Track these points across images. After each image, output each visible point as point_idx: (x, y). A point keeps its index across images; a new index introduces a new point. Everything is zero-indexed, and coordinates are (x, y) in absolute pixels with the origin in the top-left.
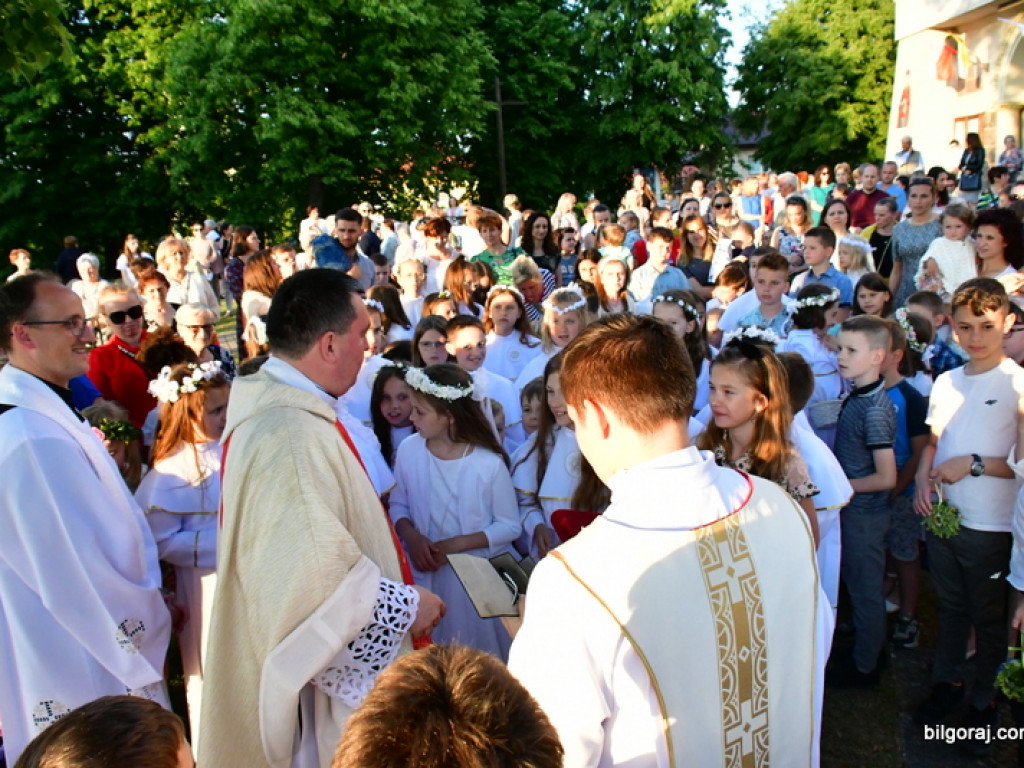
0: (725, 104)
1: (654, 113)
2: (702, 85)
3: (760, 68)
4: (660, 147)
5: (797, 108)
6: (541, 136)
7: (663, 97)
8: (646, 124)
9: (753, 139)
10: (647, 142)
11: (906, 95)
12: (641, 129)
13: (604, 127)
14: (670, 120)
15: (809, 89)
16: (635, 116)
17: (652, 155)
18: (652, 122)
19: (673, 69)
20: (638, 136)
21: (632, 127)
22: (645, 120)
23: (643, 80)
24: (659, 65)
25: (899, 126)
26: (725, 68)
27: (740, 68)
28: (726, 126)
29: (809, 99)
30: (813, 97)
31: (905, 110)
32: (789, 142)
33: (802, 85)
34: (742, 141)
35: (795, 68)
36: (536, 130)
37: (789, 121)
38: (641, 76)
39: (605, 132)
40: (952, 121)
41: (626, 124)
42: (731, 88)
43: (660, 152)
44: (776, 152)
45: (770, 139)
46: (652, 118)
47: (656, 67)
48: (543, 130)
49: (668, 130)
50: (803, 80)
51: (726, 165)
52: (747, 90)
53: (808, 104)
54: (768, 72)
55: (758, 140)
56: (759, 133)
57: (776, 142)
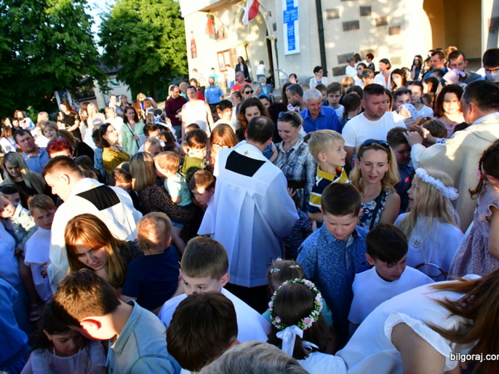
0: (98, 53)
1: (60, 60)
2: (84, 45)
3: (110, 34)
4: (68, 78)
5: (134, 53)
7: (62, 51)
8: (57, 67)
9: (114, 70)
10: (60, 76)
11: (193, 43)
12: (55, 69)
13: (33, 70)
14: (69, 64)
15: (138, 43)
16: (50, 63)
17: (64, 83)
18: (60, 65)
19: (67, 37)
20: (54, 73)
21: (49, 69)
22: (56, 64)
23: (50, 43)
24: (58, 35)
25: (193, 57)
26: (92, 35)
27: (99, 35)
28: (99, 65)
29: (139, 48)
30: (141, 47)
31: (194, 50)
32: (133, 70)
33: (134, 42)
34: (109, 71)
35: (128, 34)
37: (131, 60)
38: (49, 41)
39: (34, 73)
40: (216, 54)
41: (45, 67)
42: (97, 45)
43: (68, 81)
44: (127, 76)
45: (123, 70)
46: (60, 63)
47: (57, 36)
49: (70, 69)
50: (133, 39)
51: (105, 85)
52: (106, 46)
53: (139, 50)
54: (114, 36)
55: (117, 70)
56: (117, 68)
57: (126, 71)
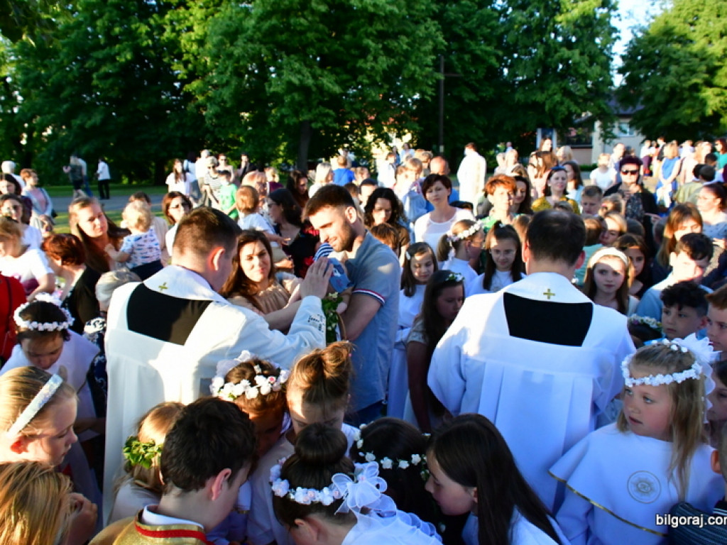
0: (611, 84)
1: (557, 88)
2: (596, 69)
3: (639, 58)
4: (560, 113)
5: (668, 89)
6: (471, 101)
7: (563, 76)
8: (551, 96)
9: (630, 110)
10: (550, 110)
12: (546, 99)
13: (519, 96)
14: (567, 93)
15: (678, 75)
16: (542, 89)
17: (553, 119)
18: (555, 94)
19: (575, 55)
20: (544, 104)
21: (540, 97)
22: (550, 92)
23: (551, 62)
24: (565, 52)
26: (612, 56)
27: (623, 57)
28: (610, 100)
29: (678, 83)
30: (681, 82)
32: (658, 115)
33: (673, 72)
34: (622, 111)
35: (667, 59)
36: (468, 96)
37: (659, 99)
38: (549, 60)
39: (519, 100)
41: (535, 95)
42: (616, 71)
43: (560, 117)
44: (647, 122)
45: (643, 113)
46: (555, 91)
47: (562, 53)
48: (473, 96)
49: (567, 101)
50: (673, 68)
51: (609, 130)
52: (628, 74)
53: (676, 86)
54: (646, 61)
55: (634, 111)
56: (634, 107)
57: (648, 114)
